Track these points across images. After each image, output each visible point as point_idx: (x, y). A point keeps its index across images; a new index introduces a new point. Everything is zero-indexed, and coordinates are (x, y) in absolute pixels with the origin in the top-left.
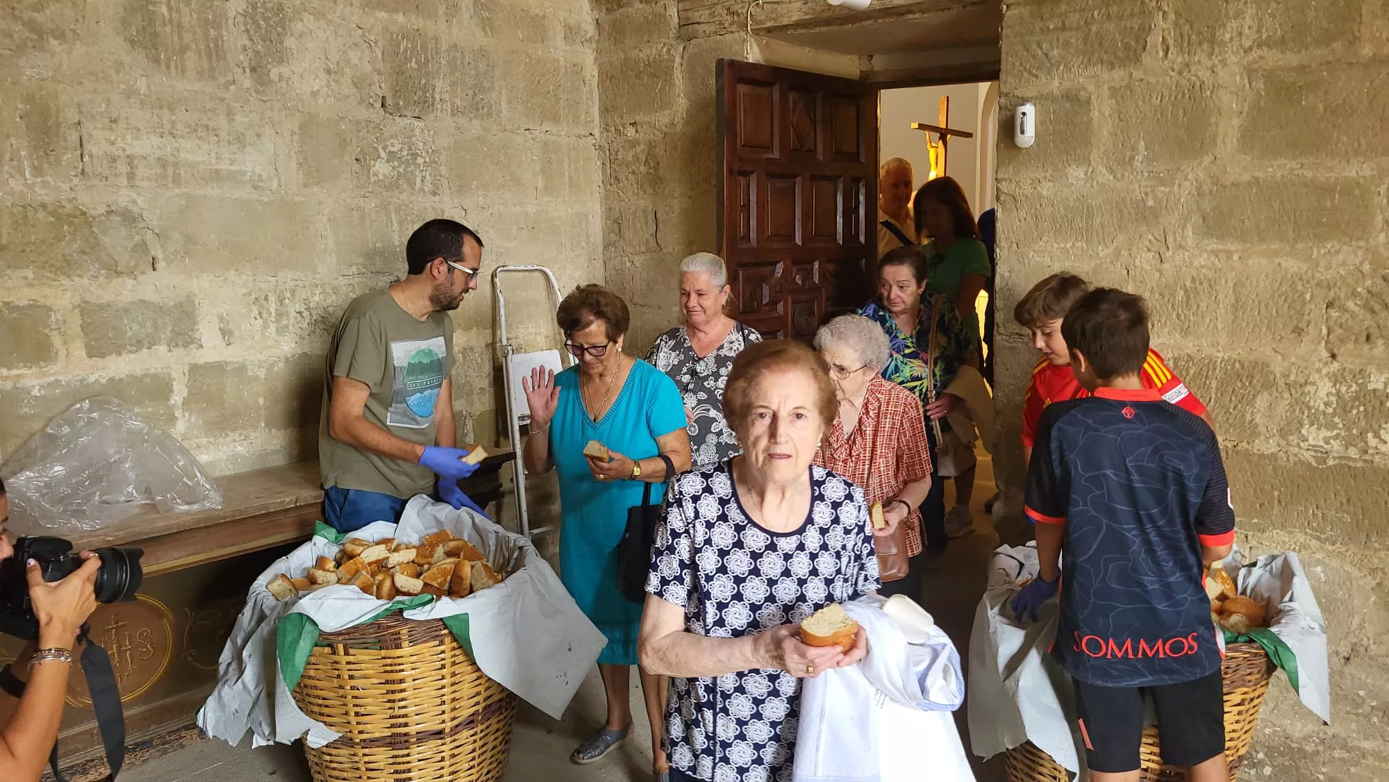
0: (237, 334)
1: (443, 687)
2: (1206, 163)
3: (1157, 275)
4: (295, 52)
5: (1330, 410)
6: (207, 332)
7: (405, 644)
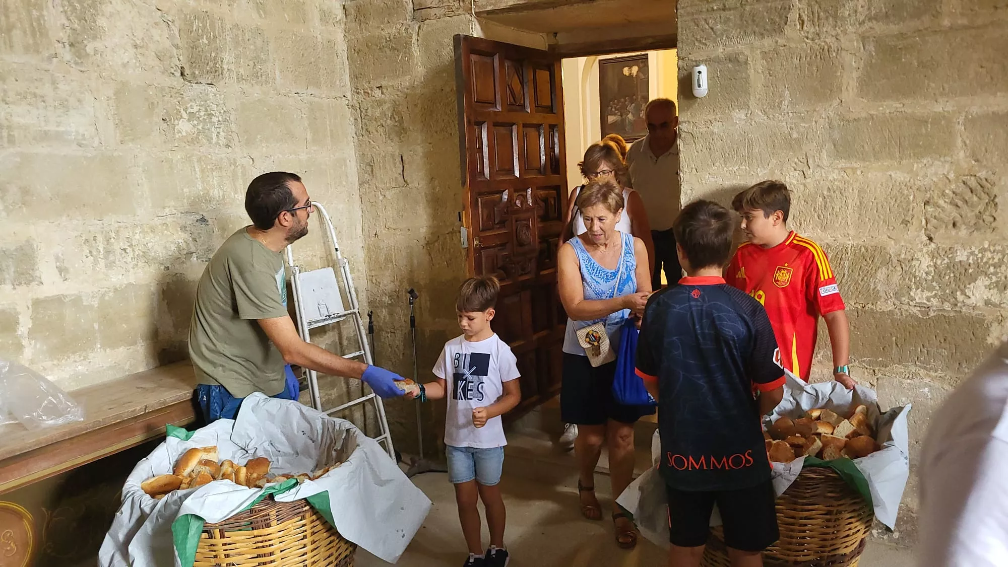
0: (71, 270)
1: (305, 554)
2: (834, 105)
3: (802, 188)
4: (106, 30)
5: (930, 277)
6: (46, 270)
7: (274, 523)
